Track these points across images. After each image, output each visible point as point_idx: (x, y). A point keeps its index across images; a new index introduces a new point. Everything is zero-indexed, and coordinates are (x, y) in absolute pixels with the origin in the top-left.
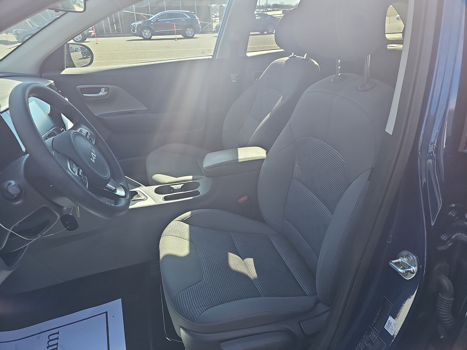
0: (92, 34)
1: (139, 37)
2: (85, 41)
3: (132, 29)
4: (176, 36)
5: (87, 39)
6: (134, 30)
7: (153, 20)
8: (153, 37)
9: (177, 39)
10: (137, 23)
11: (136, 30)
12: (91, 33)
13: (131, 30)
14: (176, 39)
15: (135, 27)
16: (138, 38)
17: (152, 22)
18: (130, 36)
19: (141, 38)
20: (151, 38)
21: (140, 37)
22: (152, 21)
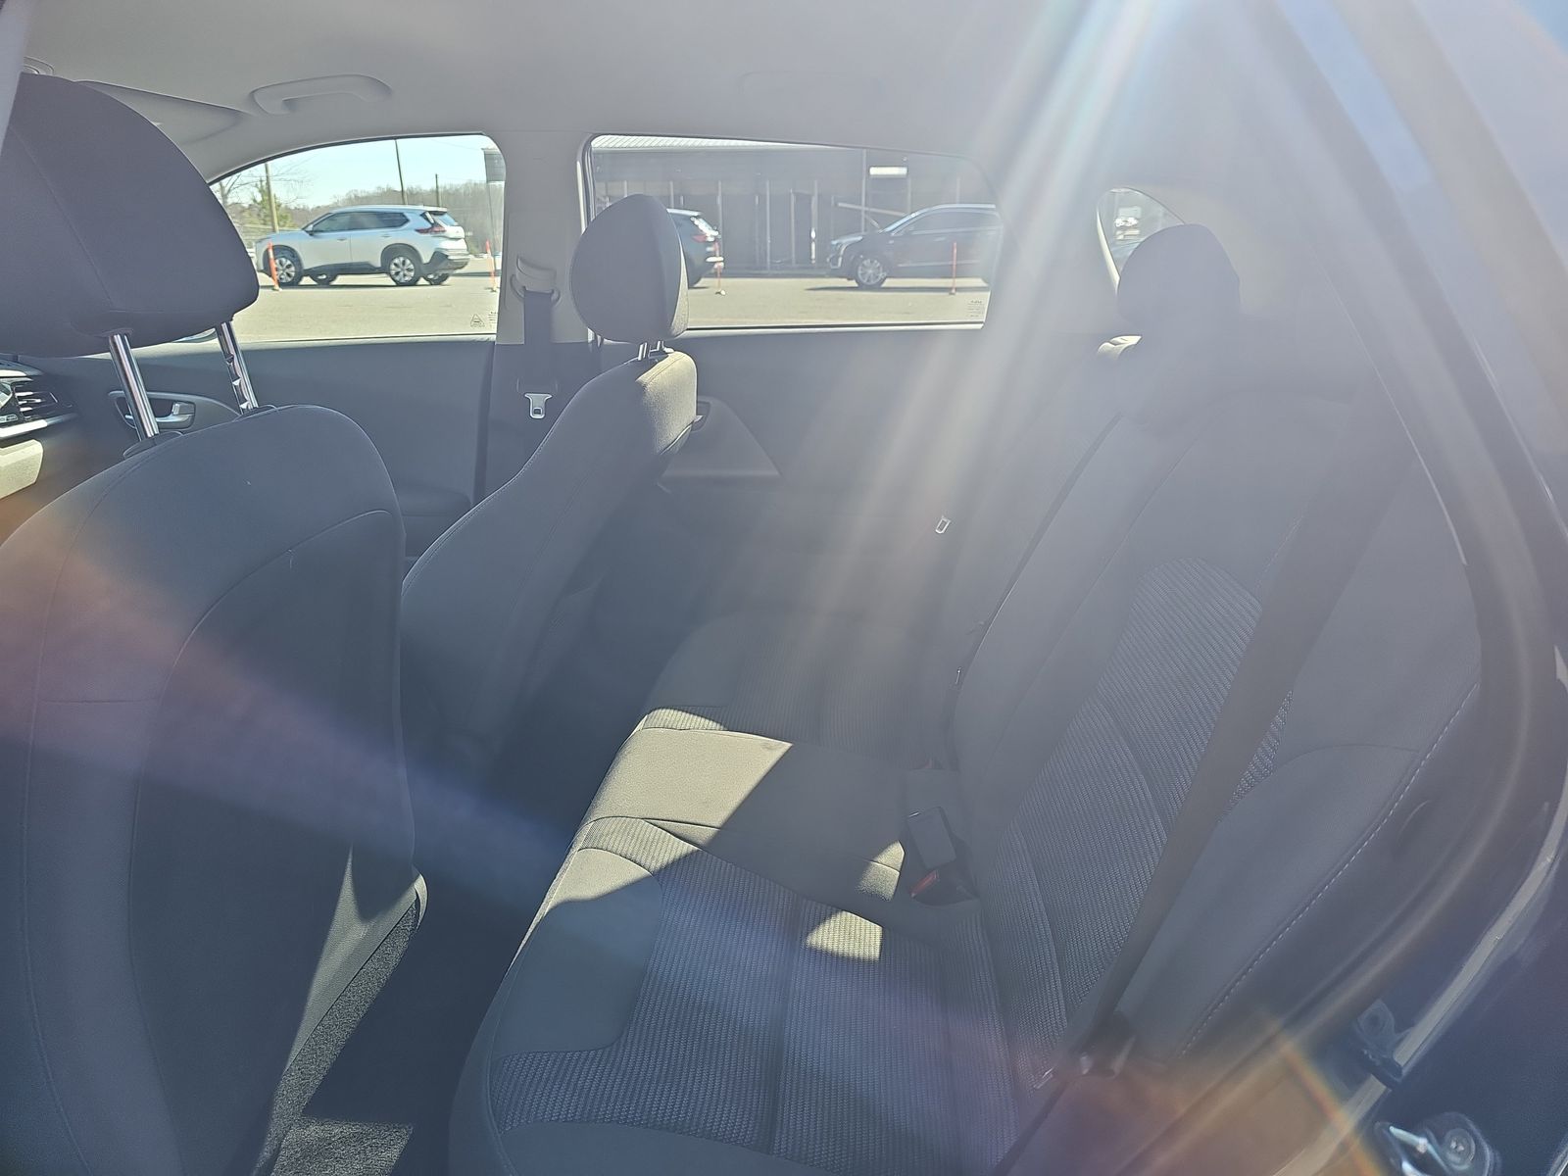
0: (716, 266)
1: (845, 280)
2: (697, 285)
3: (831, 256)
4: (954, 283)
5: (703, 280)
6: (834, 261)
7: (896, 231)
8: (888, 283)
9: (957, 289)
10: (846, 240)
11: (840, 259)
12: (715, 263)
13: (828, 260)
14: (953, 291)
15: (840, 250)
16: (843, 282)
17: (893, 238)
18: (822, 276)
19: (853, 283)
20: (882, 283)
21: (849, 279)
22: (893, 234)
